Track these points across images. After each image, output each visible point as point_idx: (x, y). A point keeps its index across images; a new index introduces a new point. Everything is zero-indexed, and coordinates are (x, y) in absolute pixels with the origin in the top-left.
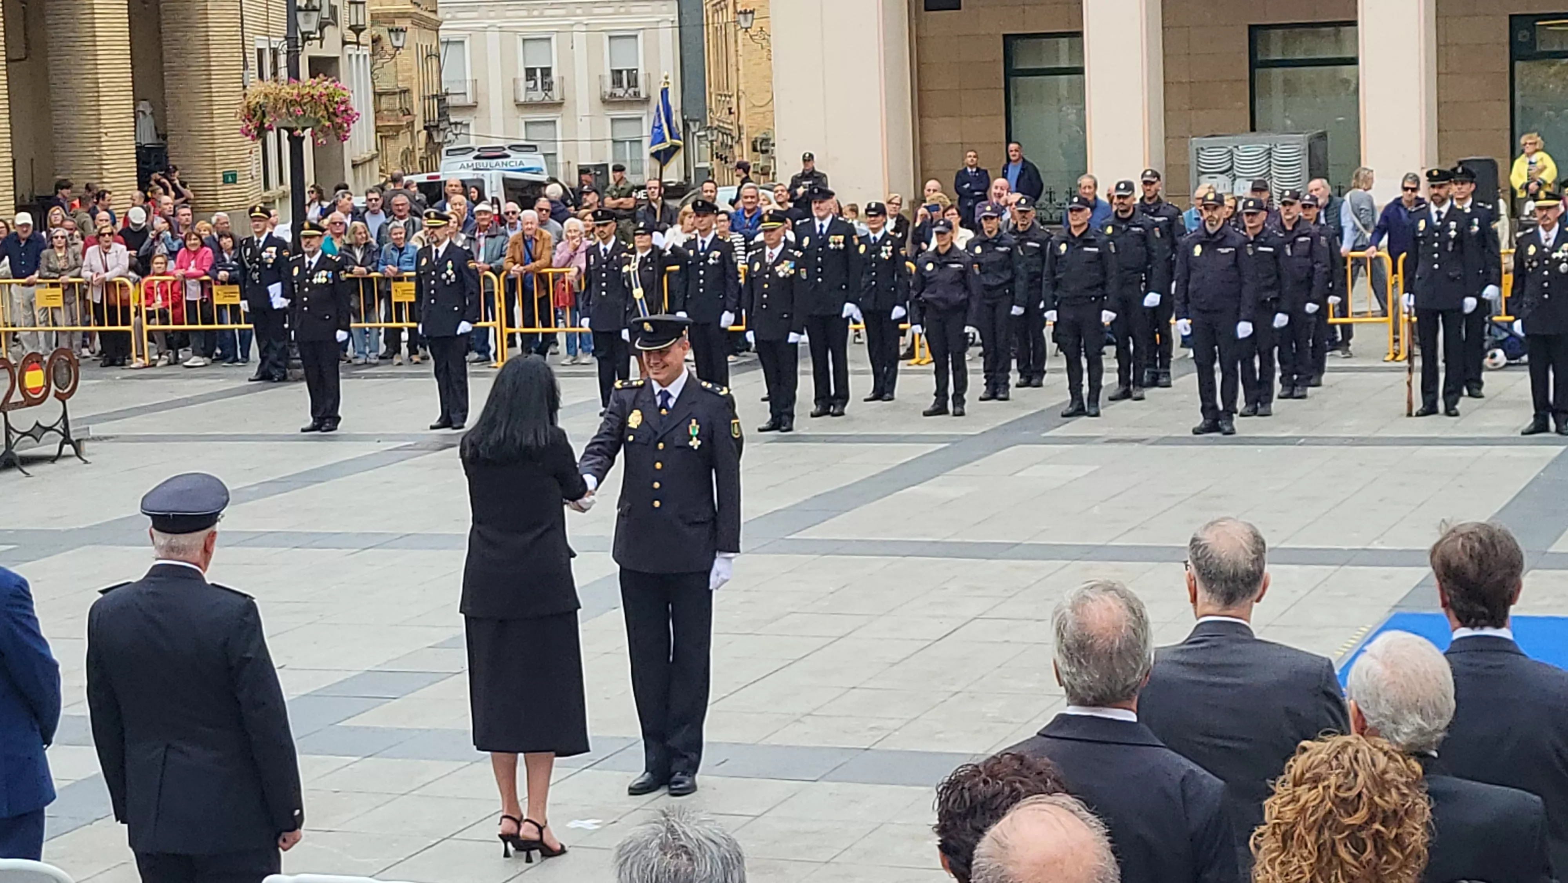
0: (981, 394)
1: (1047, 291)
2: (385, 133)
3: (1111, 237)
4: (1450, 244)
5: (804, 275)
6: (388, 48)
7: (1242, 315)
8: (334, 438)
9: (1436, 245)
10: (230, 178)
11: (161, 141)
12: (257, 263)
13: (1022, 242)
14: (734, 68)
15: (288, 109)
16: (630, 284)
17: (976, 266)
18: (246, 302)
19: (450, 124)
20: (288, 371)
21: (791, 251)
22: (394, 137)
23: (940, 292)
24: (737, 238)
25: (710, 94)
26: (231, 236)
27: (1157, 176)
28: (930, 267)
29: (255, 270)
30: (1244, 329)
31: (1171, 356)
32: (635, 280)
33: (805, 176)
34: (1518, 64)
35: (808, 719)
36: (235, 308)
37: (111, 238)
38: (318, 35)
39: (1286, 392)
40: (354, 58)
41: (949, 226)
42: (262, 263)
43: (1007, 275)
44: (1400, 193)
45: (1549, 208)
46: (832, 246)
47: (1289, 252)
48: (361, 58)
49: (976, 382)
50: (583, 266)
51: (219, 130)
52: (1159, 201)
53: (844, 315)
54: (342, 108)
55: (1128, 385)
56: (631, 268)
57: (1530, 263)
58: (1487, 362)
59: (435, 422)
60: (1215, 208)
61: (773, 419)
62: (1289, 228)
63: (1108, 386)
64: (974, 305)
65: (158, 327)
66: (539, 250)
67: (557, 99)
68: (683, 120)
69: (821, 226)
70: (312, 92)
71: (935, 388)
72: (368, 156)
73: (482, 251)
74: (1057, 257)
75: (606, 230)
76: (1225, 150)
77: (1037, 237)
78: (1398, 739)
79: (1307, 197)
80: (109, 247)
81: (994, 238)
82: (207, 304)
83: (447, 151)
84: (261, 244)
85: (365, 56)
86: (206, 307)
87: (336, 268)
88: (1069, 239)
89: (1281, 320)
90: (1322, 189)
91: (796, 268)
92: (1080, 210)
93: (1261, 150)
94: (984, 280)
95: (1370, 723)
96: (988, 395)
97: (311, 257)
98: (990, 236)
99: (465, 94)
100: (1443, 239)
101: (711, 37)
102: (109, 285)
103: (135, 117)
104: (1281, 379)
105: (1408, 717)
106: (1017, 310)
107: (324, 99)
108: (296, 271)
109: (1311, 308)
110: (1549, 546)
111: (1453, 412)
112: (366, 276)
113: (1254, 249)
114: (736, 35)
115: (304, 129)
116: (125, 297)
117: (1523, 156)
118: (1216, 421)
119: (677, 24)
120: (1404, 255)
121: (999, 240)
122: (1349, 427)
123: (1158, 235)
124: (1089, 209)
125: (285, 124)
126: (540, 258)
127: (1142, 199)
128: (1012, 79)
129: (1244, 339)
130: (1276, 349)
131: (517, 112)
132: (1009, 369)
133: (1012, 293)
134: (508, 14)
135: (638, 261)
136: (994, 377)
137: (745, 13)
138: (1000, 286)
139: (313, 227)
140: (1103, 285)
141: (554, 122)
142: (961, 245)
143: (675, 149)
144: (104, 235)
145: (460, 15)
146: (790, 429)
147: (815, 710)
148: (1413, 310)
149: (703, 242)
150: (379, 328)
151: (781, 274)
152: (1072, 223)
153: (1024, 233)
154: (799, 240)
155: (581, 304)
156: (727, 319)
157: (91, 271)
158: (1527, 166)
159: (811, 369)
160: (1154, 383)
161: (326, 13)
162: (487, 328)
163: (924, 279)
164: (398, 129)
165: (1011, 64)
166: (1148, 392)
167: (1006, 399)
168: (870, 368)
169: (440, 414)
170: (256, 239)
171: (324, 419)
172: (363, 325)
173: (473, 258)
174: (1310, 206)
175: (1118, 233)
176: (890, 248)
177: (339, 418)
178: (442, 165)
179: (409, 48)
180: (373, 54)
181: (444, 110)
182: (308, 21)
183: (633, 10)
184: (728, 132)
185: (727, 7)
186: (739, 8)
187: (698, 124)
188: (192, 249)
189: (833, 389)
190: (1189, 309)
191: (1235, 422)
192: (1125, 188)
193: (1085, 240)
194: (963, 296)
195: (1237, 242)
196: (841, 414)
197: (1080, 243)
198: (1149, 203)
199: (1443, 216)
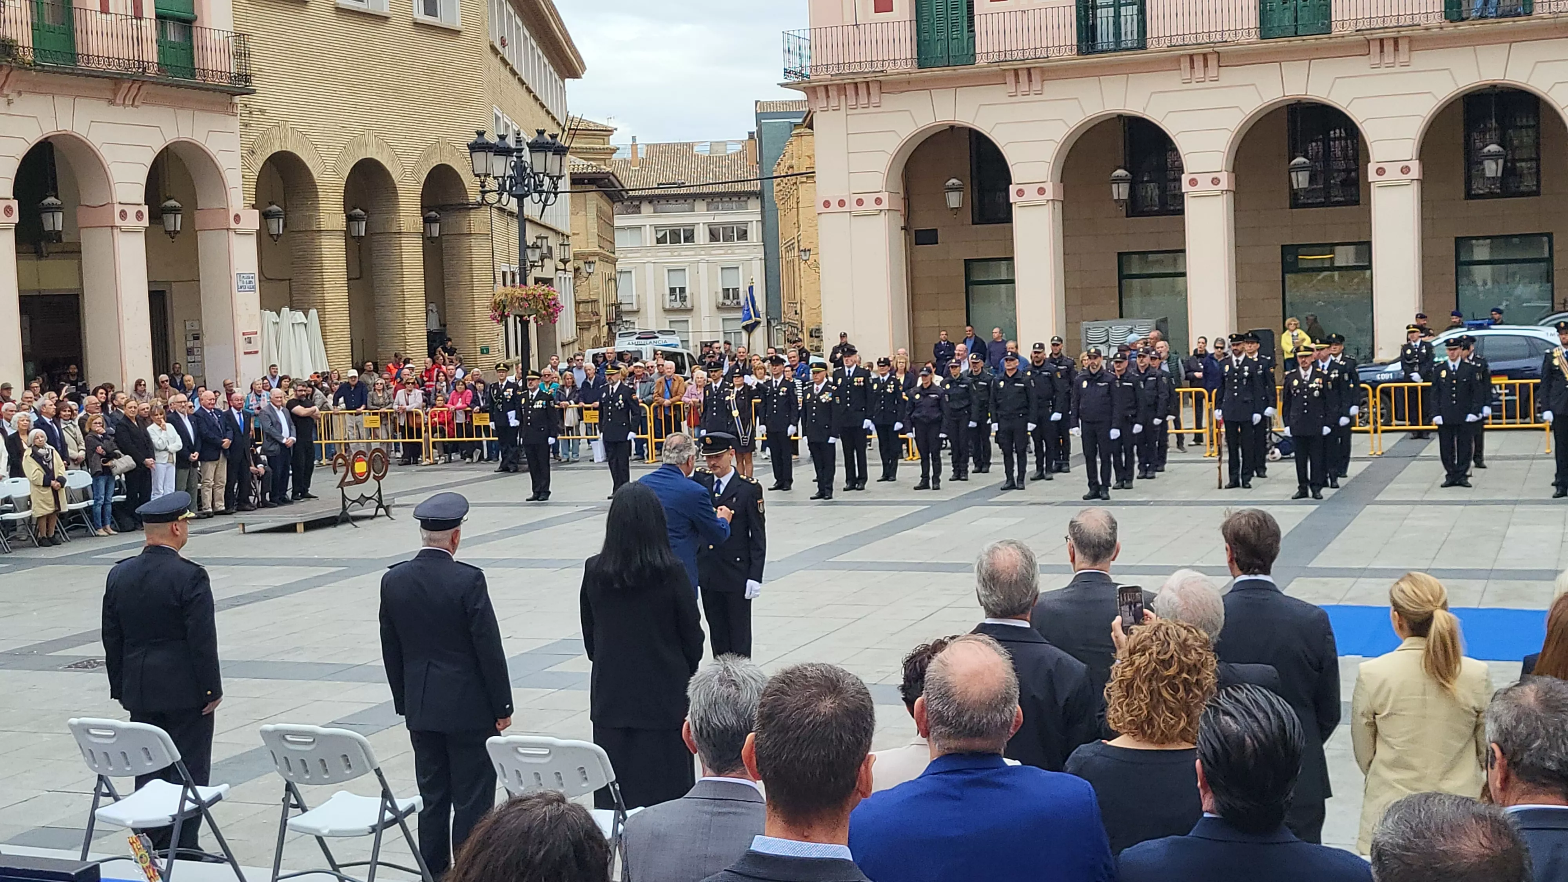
0: (951, 477)
1: (992, 412)
2: (582, 327)
3: (1031, 377)
4: (1245, 381)
5: (838, 401)
6: (584, 273)
7: (1114, 425)
8: (547, 504)
9: (1236, 381)
10: (485, 351)
11: (442, 328)
12: (501, 399)
13: (975, 382)
14: (798, 286)
15: (520, 304)
16: (730, 407)
17: (946, 396)
18: (493, 423)
19: (623, 321)
20: (519, 466)
21: (830, 387)
22: (588, 329)
23: (924, 412)
24: (798, 382)
25: (784, 302)
26: (483, 383)
27: (1060, 340)
28: (918, 396)
29: (500, 403)
30: (1115, 433)
32: (733, 405)
33: (841, 346)
36: (487, 428)
37: (411, 386)
38: (540, 264)
39: (1142, 475)
40: (563, 280)
42: (504, 398)
43: (965, 402)
45: (1305, 356)
46: (856, 384)
48: (567, 280)
49: (947, 470)
50: (702, 397)
51: (477, 321)
52: (1062, 356)
53: (864, 427)
54: (553, 303)
55: (1043, 471)
56: (732, 397)
57: (1295, 391)
58: (1268, 456)
60: (1095, 358)
61: (819, 492)
62: (1143, 372)
63: (1030, 472)
64: (945, 421)
65: (439, 439)
66: (674, 389)
67: (689, 307)
68: (767, 319)
69: (849, 372)
70: (534, 293)
71: (921, 472)
72: (572, 340)
74: (997, 389)
75: (716, 374)
76: (1104, 329)
77: (985, 379)
80: (411, 391)
81: (958, 380)
82: (469, 424)
83: (619, 336)
84: (503, 387)
85: (570, 278)
86: (469, 427)
87: (548, 398)
88: (1005, 379)
89: (1138, 428)
91: (833, 397)
92: (1012, 360)
93: (1127, 329)
94: (951, 405)
96: (954, 478)
97: (532, 392)
98: (955, 379)
99: (632, 303)
100: (1240, 377)
101: (784, 267)
102: (409, 414)
103: (426, 313)
104: (1139, 467)
106: (972, 424)
107: (543, 297)
108: (523, 401)
109: (1157, 421)
111: (1247, 486)
113: (1121, 384)
114: (799, 266)
115: (529, 316)
116: (418, 422)
117: (1287, 331)
118: (1097, 492)
119: (763, 260)
120: (1215, 390)
121: (961, 379)
122: (1182, 495)
123: (1059, 376)
124: (1016, 361)
125: (518, 313)
126: (675, 395)
127: (1051, 354)
128: (970, 287)
129: (1114, 440)
130: (1135, 447)
131: (664, 315)
132: (967, 461)
133: (970, 413)
134: (659, 254)
135: (735, 393)
136: (958, 465)
137: (805, 251)
138: (962, 410)
139: (534, 373)
140: (1027, 407)
141: (687, 320)
142: (938, 384)
143: (757, 323)
145: (629, 255)
146: (831, 498)
149: (776, 382)
151: (824, 401)
152: (1007, 368)
153: (977, 377)
154: (835, 381)
156: (791, 429)
157: (399, 405)
158: (1291, 338)
159: (844, 463)
160: (1059, 470)
161: (545, 251)
163: (914, 404)
164: (590, 324)
165: (970, 277)
166: (1056, 476)
167: (966, 480)
168: (881, 462)
170: (500, 384)
171: (540, 493)
175: (1035, 375)
176: (892, 386)
177: (550, 493)
178: (616, 342)
179: (597, 274)
180: (575, 277)
181: (619, 314)
182: (533, 255)
183: (736, 251)
184: (795, 325)
185: (794, 249)
186: (802, 249)
187: (776, 321)
188: (459, 391)
189: (857, 474)
190: (1080, 421)
191: (1109, 493)
192: (1039, 348)
193: (1015, 379)
194: (937, 416)
195: (1110, 380)
196: (862, 489)
197: (1012, 381)
198: (1056, 357)
199: (1240, 363)
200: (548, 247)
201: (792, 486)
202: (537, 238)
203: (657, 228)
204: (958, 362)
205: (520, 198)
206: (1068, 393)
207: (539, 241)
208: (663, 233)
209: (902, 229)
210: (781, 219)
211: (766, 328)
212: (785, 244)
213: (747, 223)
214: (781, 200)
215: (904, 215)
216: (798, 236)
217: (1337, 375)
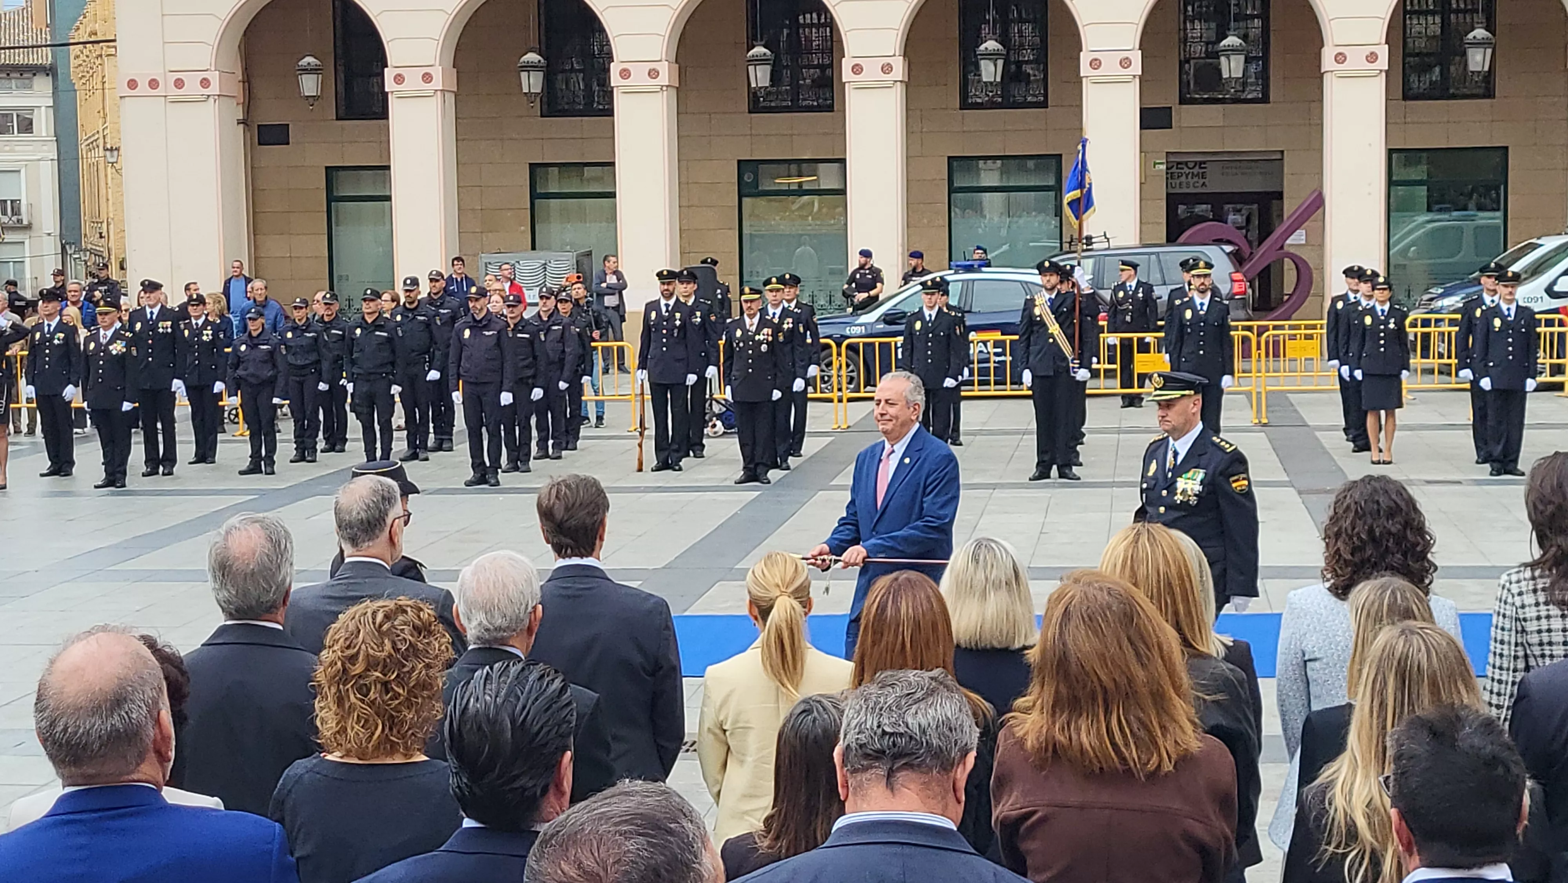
0: (292, 457)
3: (399, 324)
4: (676, 331)
5: (134, 353)
7: (505, 387)
9: (665, 331)
13: (327, 330)
14: (105, 200)
17: (282, 347)
21: (124, 332)
23: (252, 370)
25: (85, 221)
27: (440, 274)
28: (243, 348)
34: (746, 200)
39: (542, 453)
43: (313, 357)
45: (752, 301)
46: (161, 330)
47: (543, 338)
52: (442, 295)
53: (171, 389)
55: (415, 449)
57: (738, 344)
58: (709, 430)
61: (106, 478)
62: (547, 317)
64: (281, 380)
68: (62, 244)
69: (152, 313)
71: (250, 452)
74: (353, 340)
77: (341, 326)
88: (363, 324)
89: (537, 393)
91: (128, 347)
92: (372, 301)
93: (539, 263)
94: (291, 359)
96: (297, 458)
98: (300, 324)
100: (670, 326)
101: (85, 171)
106: (322, 386)
109: (564, 385)
111: (678, 468)
113: (513, 335)
118: (484, 476)
119: (56, 161)
121: (305, 325)
123: (439, 322)
127: (429, 294)
129: (506, 407)
132: (316, 436)
133: (318, 371)
136: (303, 442)
137: (111, 150)
138: (307, 367)
140: (393, 364)
146: (123, 486)
149: (49, 325)
151: (114, 352)
152: (365, 311)
153: (330, 322)
154: (132, 325)
160: (439, 448)
165: (332, 191)
166: (432, 455)
167: (312, 461)
174: (564, 300)
175: (406, 321)
176: (210, 332)
183: (17, 148)
184: (99, 253)
185: (98, 147)
186: (109, 146)
187: (73, 246)
189: (161, 455)
190: (461, 382)
191: (499, 477)
192: (413, 284)
193: (378, 325)
194: (271, 373)
195: (499, 329)
196: (168, 473)
197: (372, 328)
198: (435, 297)
199: (670, 308)
209: (238, 123)
210: (81, 106)
211: (60, 256)
212: (87, 140)
213: (31, 109)
214: (81, 79)
215: (243, 103)
216: (103, 130)
217: (791, 326)
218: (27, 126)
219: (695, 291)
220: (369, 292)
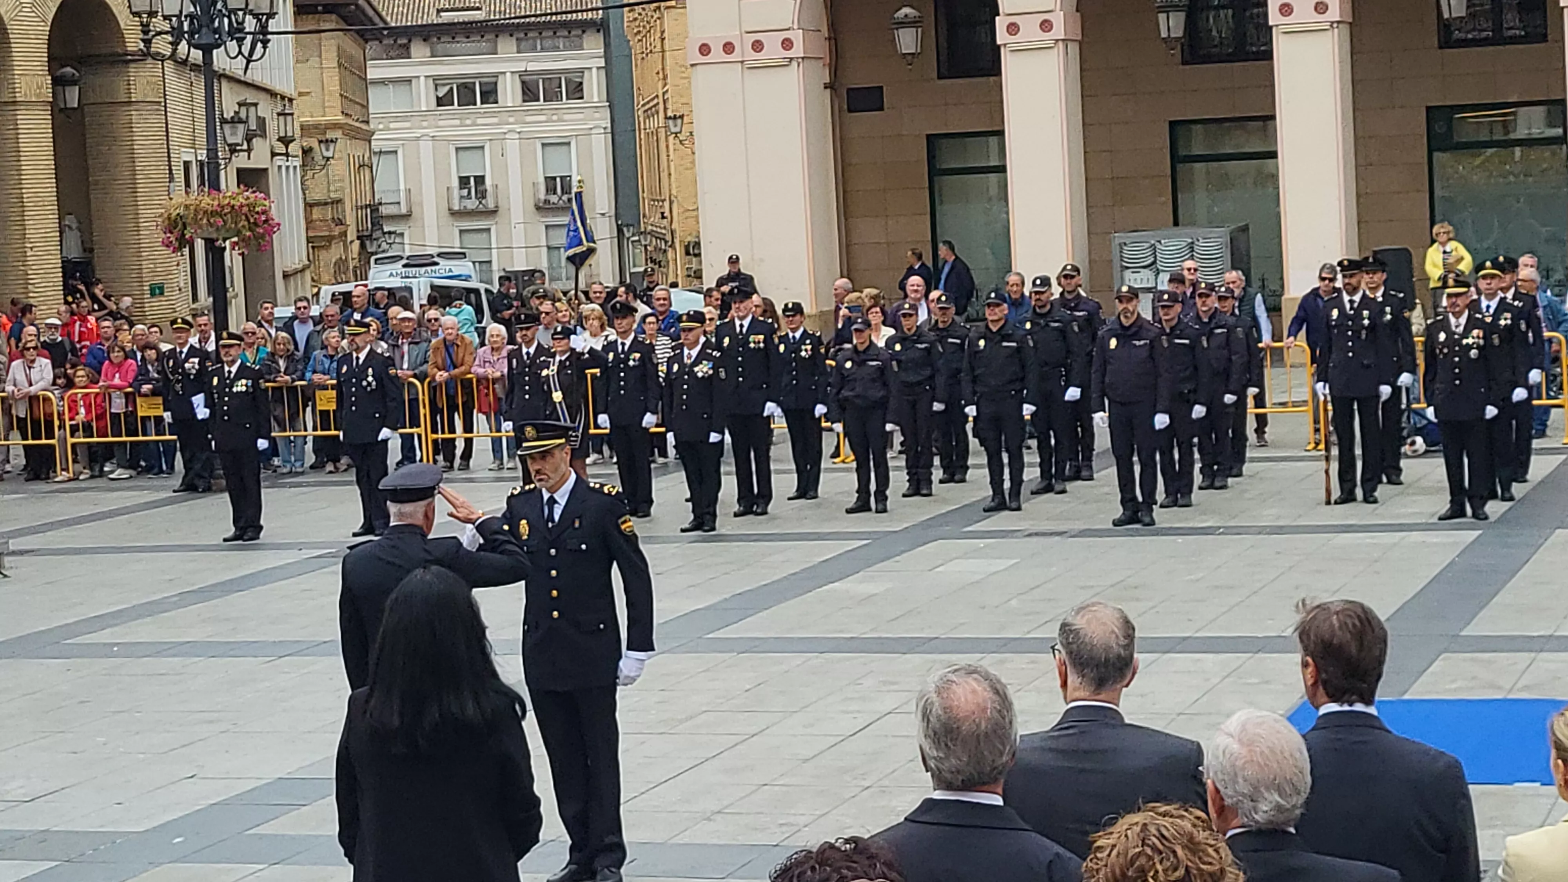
0: (904, 491)
1: (967, 388)
2: (316, 244)
3: (1029, 332)
4: (1364, 332)
5: (723, 375)
6: (318, 158)
7: (1159, 407)
8: (257, 547)
9: (1350, 333)
10: (157, 291)
11: (88, 255)
12: (180, 374)
13: (942, 340)
14: (666, 173)
15: (208, 220)
16: (549, 387)
17: (894, 363)
18: (169, 413)
19: (384, 233)
20: (212, 481)
21: (710, 351)
22: (327, 248)
23: (859, 390)
25: (644, 199)
27: (1077, 269)
28: (848, 365)
29: (178, 381)
30: (1161, 420)
31: (1093, 450)
32: (554, 383)
33: (729, 278)
34: (1436, 155)
35: (719, 817)
36: (159, 420)
37: (35, 353)
38: (245, 147)
39: (1207, 483)
40: (284, 169)
41: (868, 324)
42: (186, 374)
43: (928, 372)
44: (1317, 284)
45: (1458, 295)
46: (752, 345)
47: (1205, 344)
48: (291, 169)
49: (899, 479)
50: (506, 371)
51: (145, 242)
52: (1078, 295)
53: (765, 414)
54: (263, 218)
55: (1051, 480)
56: (550, 372)
57: (1441, 350)
58: (1406, 449)
59: (357, 529)
60: (1130, 301)
61: (695, 519)
62: (1206, 320)
64: (893, 402)
65: (82, 440)
66: (461, 355)
67: (491, 206)
68: (618, 225)
69: (741, 326)
70: (232, 202)
71: (856, 486)
72: (300, 266)
73: (406, 358)
74: (975, 354)
75: (526, 333)
76: (1147, 245)
77: (958, 334)
78: (1256, 817)
79: (1223, 289)
80: (33, 361)
81: (914, 335)
82: (131, 416)
83: (376, 260)
84: (183, 356)
85: (295, 167)
86: (130, 419)
87: (256, 377)
88: (987, 335)
89: (1199, 411)
90: (1239, 282)
91: (715, 368)
92: (998, 305)
93: (1185, 244)
94: (904, 376)
95: (1228, 801)
96: (911, 492)
97: (230, 367)
98: (910, 333)
99: (399, 203)
100: (1356, 328)
101: (643, 142)
102: (33, 400)
103: (61, 232)
104: (1201, 469)
105: (1266, 795)
106: (937, 407)
107: (245, 209)
108: (215, 381)
109: (1229, 398)
110: (1461, 630)
111: (1371, 499)
112: (289, 385)
113: (1169, 341)
114: (667, 140)
115: (224, 240)
116: (48, 411)
117: (1436, 245)
118: (1136, 513)
119: (609, 130)
120: (1321, 344)
121: (919, 335)
122: (1268, 516)
123: (1076, 329)
124: (1005, 305)
125: (206, 236)
126: (462, 365)
127: (1062, 294)
128: (936, 178)
129: (1160, 430)
130: (1195, 440)
131: (450, 220)
132: (932, 465)
133: (933, 389)
134: (441, 123)
135: (557, 364)
136: (916, 473)
137: (675, 118)
138: (919, 383)
139: (232, 336)
140: (1022, 379)
141: (489, 230)
142: (881, 344)
144: (28, 349)
145: (393, 125)
146: (713, 529)
147: (726, 807)
148: (1329, 398)
149: (623, 344)
150: (305, 437)
151: (700, 375)
152: (990, 318)
153: (944, 329)
154: (720, 341)
155: (504, 407)
156: (649, 420)
157: (15, 385)
158: (1441, 255)
160: (1077, 477)
161: (253, 126)
162: (412, 435)
163: (843, 377)
164: (330, 239)
165: (935, 164)
166: (1070, 486)
167: (930, 495)
168: (794, 467)
169: (362, 520)
170: (178, 350)
171: (246, 528)
172: (287, 434)
173: (394, 365)
174: (1226, 298)
175: (1037, 328)
176: (809, 347)
177: (261, 528)
178: (371, 273)
179: (340, 158)
180: (304, 165)
181: (377, 220)
182: (234, 134)
183: (566, 117)
184: (661, 236)
185: (657, 113)
186: (670, 114)
187: (631, 229)
188: (115, 361)
189: (756, 490)
190: (1106, 402)
191: (1154, 514)
192: (1041, 285)
193: (1003, 335)
194: (881, 393)
195: (1152, 335)
196: (765, 513)
197: (998, 338)
198: (1069, 297)
199: (1356, 305)
200: (258, 118)
201: (652, 510)
202: (240, 105)
203: (437, 81)
204: (914, 307)
205: (207, 50)
206: (1090, 354)
207: (243, 110)
208: (447, 88)
209: (826, 88)
210: (636, 65)
211: (616, 240)
212: (643, 105)
213: (582, 71)
214: (636, 34)
215: (830, 65)
216: (664, 94)
217: (1509, 322)
218: (577, 91)
219: (1385, 282)
220: (993, 295)
